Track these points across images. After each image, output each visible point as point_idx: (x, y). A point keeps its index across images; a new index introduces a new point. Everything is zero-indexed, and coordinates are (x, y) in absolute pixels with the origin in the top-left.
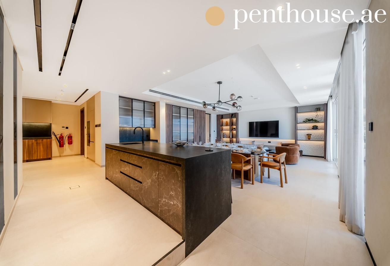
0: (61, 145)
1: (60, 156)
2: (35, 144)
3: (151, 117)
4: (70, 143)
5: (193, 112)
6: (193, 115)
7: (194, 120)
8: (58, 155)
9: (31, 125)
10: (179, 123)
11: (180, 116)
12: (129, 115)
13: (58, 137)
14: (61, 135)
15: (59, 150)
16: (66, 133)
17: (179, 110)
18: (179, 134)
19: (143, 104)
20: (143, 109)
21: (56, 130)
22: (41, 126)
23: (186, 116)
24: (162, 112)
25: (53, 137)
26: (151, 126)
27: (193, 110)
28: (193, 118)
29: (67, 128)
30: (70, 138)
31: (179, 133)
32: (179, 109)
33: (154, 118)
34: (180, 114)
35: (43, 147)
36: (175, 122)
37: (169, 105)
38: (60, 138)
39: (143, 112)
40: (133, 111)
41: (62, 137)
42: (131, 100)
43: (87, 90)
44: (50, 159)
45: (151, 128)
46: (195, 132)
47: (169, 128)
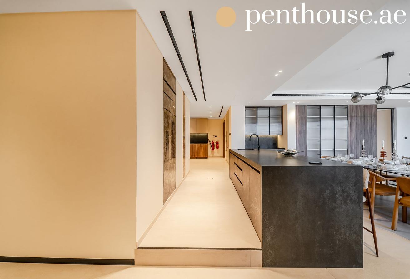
0: (213, 149)
1: (212, 157)
2: (200, 147)
3: (278, 122)
4: (218, 148)
5: (347, 109)
6: (347, 115)
7: (350, 121)
8: (211, 156)
9: (199, 135)
10: (319, 128)
11: (320, 118)
12: (254, 123)
13: (211, 143)
14: (213, 141)
15: (211, 152)
16: (215, 140)
17: (319, 110)
18: (319, 143)
19: (268, 110)
20: (268, 116)
21: (211, 138)
22: (203, 135)
23: (333, 117)
24: (291, 116)
25: (209, 143)
26: (277, 132)
27: (346, 107)
28: (347, 118)
29: (216, 136)
30: (217, 143)
31: (319, 140)
32: (319, 108)
33: (281, 123)
34: (320, 116)
35: (204, 150)
36: (311, 126)
37: (302, 106)
38: (212, 143)
39: (268, 118)
40: (258, 118)
41: (213, 143)
42: (256, 108)
43: (223, 107)
44: (206, 158)
45: (278, 135)
46: (352, 139)
47: (301, 134)
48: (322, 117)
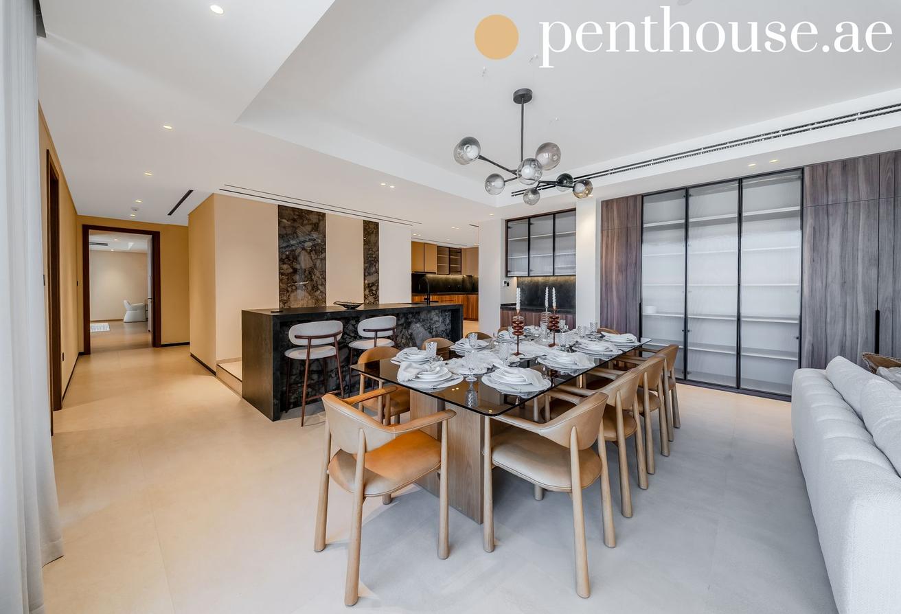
11: (686, 223)
12: (525, 252)
19: (552, 221)
20: (551, 234)
27: (796, 174)
34: (687, 218)
39: (552, 240)
40: (531, 241)
46: (819, 284)
47: (624, 273)
48: (691, 220)
